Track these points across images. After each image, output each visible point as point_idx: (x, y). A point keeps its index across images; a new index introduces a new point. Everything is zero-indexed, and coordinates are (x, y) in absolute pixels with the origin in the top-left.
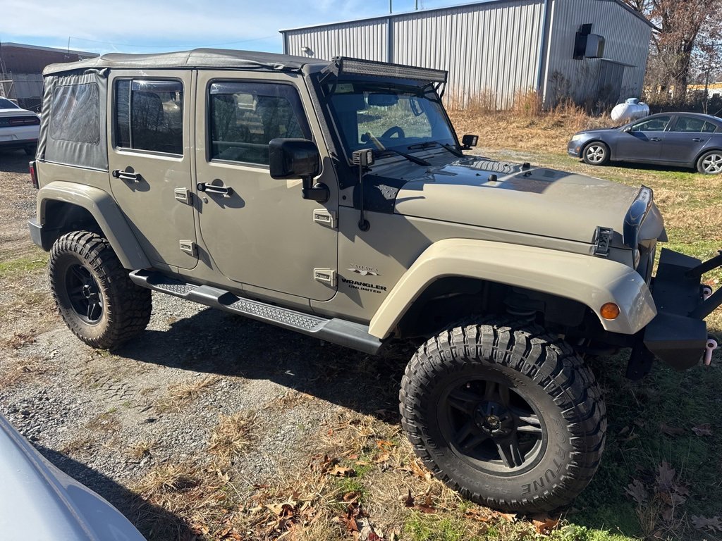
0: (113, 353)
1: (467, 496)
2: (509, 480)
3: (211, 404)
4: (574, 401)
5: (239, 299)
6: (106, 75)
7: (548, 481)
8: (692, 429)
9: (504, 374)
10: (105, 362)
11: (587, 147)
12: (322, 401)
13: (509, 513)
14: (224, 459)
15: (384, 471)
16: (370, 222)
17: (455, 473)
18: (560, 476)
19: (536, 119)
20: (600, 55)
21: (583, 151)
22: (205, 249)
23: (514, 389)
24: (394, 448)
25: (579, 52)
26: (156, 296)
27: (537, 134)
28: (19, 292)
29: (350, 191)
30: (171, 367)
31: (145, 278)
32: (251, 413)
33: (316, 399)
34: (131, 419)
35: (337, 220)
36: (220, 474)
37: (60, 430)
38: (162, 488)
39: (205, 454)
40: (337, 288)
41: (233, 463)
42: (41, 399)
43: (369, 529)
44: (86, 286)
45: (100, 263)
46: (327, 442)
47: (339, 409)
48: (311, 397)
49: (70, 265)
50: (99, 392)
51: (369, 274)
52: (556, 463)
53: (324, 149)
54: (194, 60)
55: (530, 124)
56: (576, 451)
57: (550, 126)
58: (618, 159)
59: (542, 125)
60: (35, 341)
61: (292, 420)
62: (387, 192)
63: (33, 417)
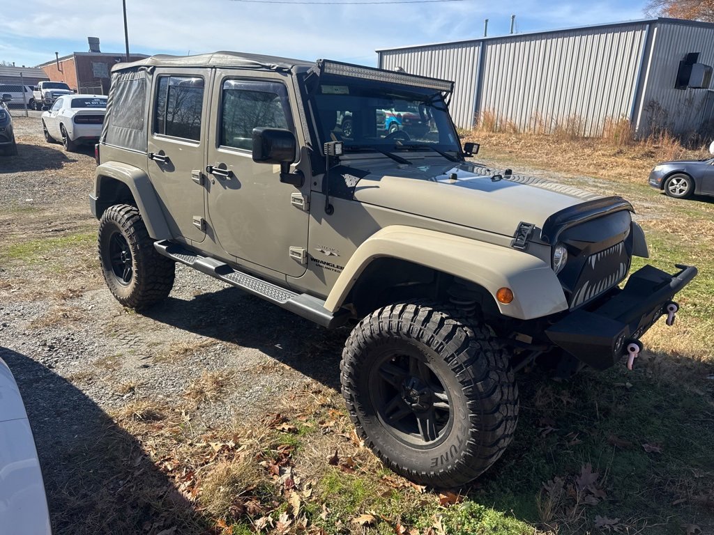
0: (138, 312)
1: (388, 464)
2: (423, 453)
3: (201, 361)
4: (474, 379)
5: (234, 272)
6: (152, 72)
7: (452, 456)
8: (643, 446)
9: (419, 349)
10: (130, 318)
11: (669, 178)
12: (296, 372)
13: (421, 485)
14: (192, 404)
15: (325, 434)
16: (334, 205)
17: (379, 440)
18: (461, 452)
19: (624, 149)
20: (705, 86)
21: (664, 182)
22: (211, 225)
23: (428, 365)
24: (343, 418)
25: (682, 81)
26: (178, 266)
27: (622, 162)
28: (85, 258)
29: (320, 177)
30: (180, 328)
31: (165, 247)
32: (232, 373)
33: (292, 370)
34: (131, 363)
35: (309, 202)
36: (184, 414)
37: (73, 363)
38: (132, 415)
39: (178, 398)
40: (307, 265)
41: (198, 408)
42: (67, 339)
43: (289, 475)
44: (124, 252)
45: (133, 232)
46: (285, 404)
47: (309, 380)
48: (287, 367)
49: (114, 232)
50: (115, 340)
51: (331, 254)
52: (458, 439)
53: (303, 138)
54: (216, 60)
55: (618, 153)
56: (474, 428)
57: (639, 155)
58: (703, 194)
59: (630, 154)
60: (82, 296)
61: (263, 383)
62: (350, 181)
63: (56, 350)
